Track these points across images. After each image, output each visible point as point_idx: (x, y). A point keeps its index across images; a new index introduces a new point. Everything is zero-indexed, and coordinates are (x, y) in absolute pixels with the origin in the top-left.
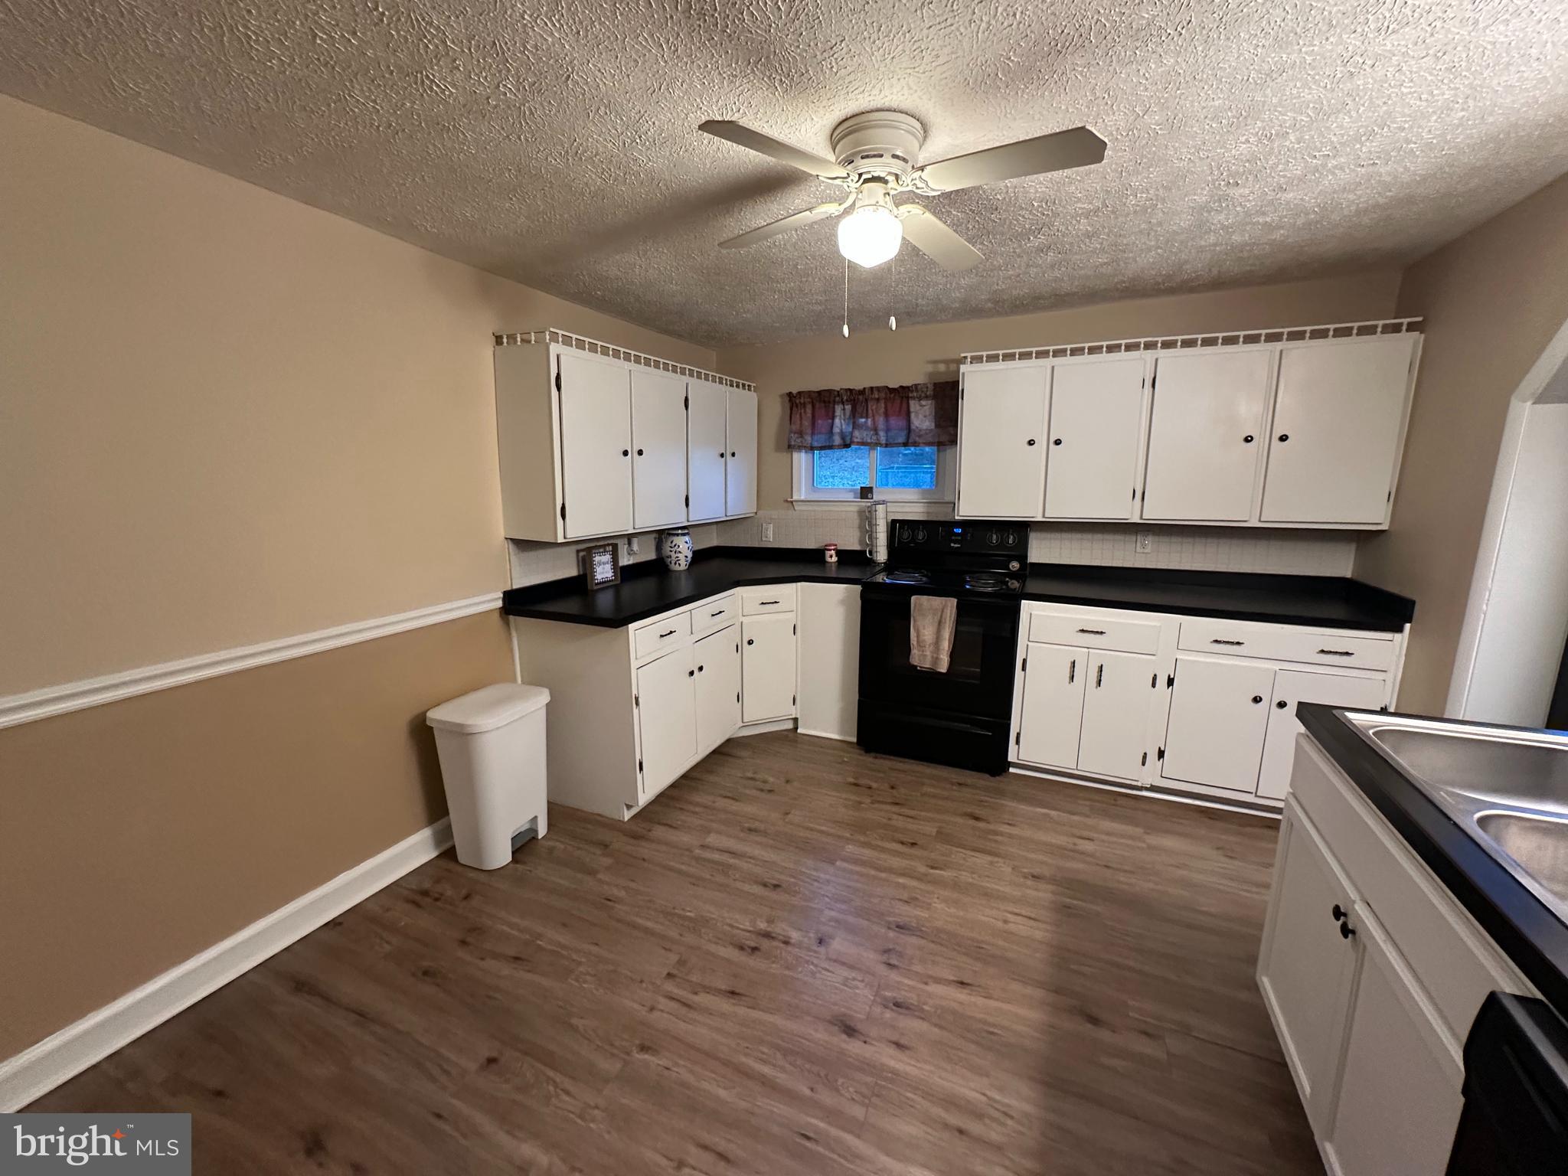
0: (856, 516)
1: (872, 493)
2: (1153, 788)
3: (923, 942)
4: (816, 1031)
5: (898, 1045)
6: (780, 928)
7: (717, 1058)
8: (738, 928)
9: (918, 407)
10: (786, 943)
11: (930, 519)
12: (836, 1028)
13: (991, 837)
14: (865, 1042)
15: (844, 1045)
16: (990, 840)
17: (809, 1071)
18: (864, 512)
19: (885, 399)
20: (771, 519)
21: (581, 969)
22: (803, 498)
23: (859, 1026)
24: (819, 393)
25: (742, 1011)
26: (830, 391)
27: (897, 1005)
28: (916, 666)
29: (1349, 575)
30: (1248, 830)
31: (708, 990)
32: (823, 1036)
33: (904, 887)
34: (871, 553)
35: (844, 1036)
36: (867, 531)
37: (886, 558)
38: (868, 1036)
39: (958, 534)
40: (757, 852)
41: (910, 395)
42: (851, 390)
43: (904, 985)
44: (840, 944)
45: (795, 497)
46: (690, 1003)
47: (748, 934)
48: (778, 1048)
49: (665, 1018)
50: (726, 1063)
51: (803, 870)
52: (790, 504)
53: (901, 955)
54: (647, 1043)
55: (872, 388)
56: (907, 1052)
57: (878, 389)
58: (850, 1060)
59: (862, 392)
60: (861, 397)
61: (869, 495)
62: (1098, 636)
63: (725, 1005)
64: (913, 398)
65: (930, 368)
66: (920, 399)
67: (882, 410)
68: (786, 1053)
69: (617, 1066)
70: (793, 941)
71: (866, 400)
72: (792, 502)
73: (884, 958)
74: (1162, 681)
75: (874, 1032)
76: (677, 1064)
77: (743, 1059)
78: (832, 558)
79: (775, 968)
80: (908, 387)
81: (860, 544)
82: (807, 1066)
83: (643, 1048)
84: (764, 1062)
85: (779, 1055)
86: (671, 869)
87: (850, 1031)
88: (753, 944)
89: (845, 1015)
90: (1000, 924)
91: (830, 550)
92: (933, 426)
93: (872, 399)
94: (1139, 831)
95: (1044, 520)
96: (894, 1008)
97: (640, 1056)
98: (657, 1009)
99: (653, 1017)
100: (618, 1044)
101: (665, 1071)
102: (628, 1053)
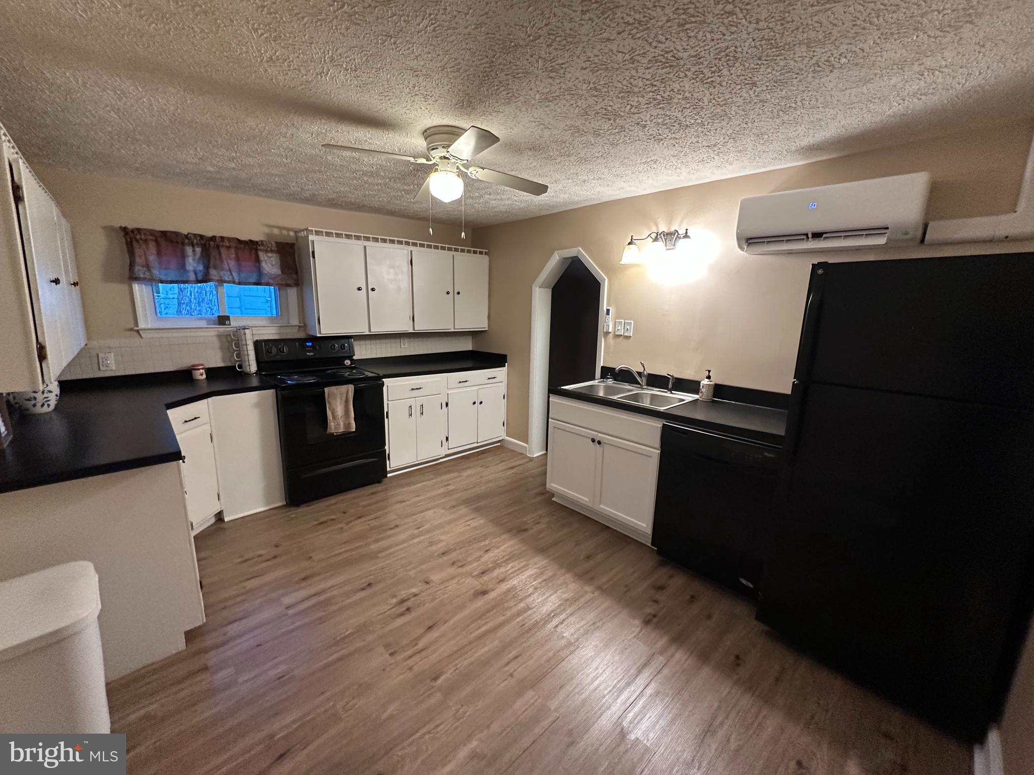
0: (215, 339)
1: (229, 320)
2: (447, 456)
3: (458, 551)
4: (476, 604)
5: (502, 581)
6: (403, 594)
7: (466, 646)
8: (386, 611)
9: (266, 258)
10: (415, 595)
11: (282, 338)
12: (480, 596)
13: (419, 504)
14: (492, 591)
15: (490, 598)
16: (418, 506)
17: (494, 614)
18: (230, 335)
19: (236, 247)
20: (109, 347)
21: (338, 707)
22: (150, 326)
23: (484, 589)
24: (162, 232)
25: (444, 628)
26: (177, 234)
27: (483, 573)
28: (333, 434)
29: (471, 349)
30: (480, 457)
31: (419, 638)
32: (480, 603)
33: (420, 542)
34: (240, 367)
35: (486, 595)
36: (235, 351)
37: (256, 369)
38: (492, 588)
39: (308, 346)
40: (330, 583)
41: (259, 248)
42: (201, 237)
43: (475, 567)
44: (435, 577)
45: (142, 325)
46: (421, 649)
47: (394, 609)
48: (475, 620)
49: (422, 664)
50: (471, 643)
51: (369, 570)
52: (135, 333)
53: (459, 561)
54: (434, 676)
55: (222, 238)
57: (229, 239)
58: (498, 598)
59: (213, 238)
60: (212, 243)
61: (227, 322)
62: (419, 390)
63: (434, 634)
64: (261, 250)
65: (266, 230)
66: (267, 251)
67: (233, 256)
68: (480, 618)
69: (438, 696)
70: (417, 593)
71: (218, 246)
72: (138, 331)
73: (456, 567)
74: (444, 405)
75: (491, 586)
76: (456, 665)
77: (473, 635)
78: (200, 375)
79: (428, 606)
80: (257, 243)
81: (231, 361)
82: (492, 613)
83: (435, 679)
84: (479, 628)
85: (480, 622)
86: (291, 631)
87: (484, 593)
88: (405, 609)
89: (475, 591)
90: (468, 527)
91: (199, 369)
92: (280, 272)
93: (223, 246)
94: (456, 474)
95: (370, 333)
96: (483, 575)
97: (439, 682)
98: (413, 666)
99: (416, 669)
100: (421, 692)
101: (457, 671)
102: (433, 687)
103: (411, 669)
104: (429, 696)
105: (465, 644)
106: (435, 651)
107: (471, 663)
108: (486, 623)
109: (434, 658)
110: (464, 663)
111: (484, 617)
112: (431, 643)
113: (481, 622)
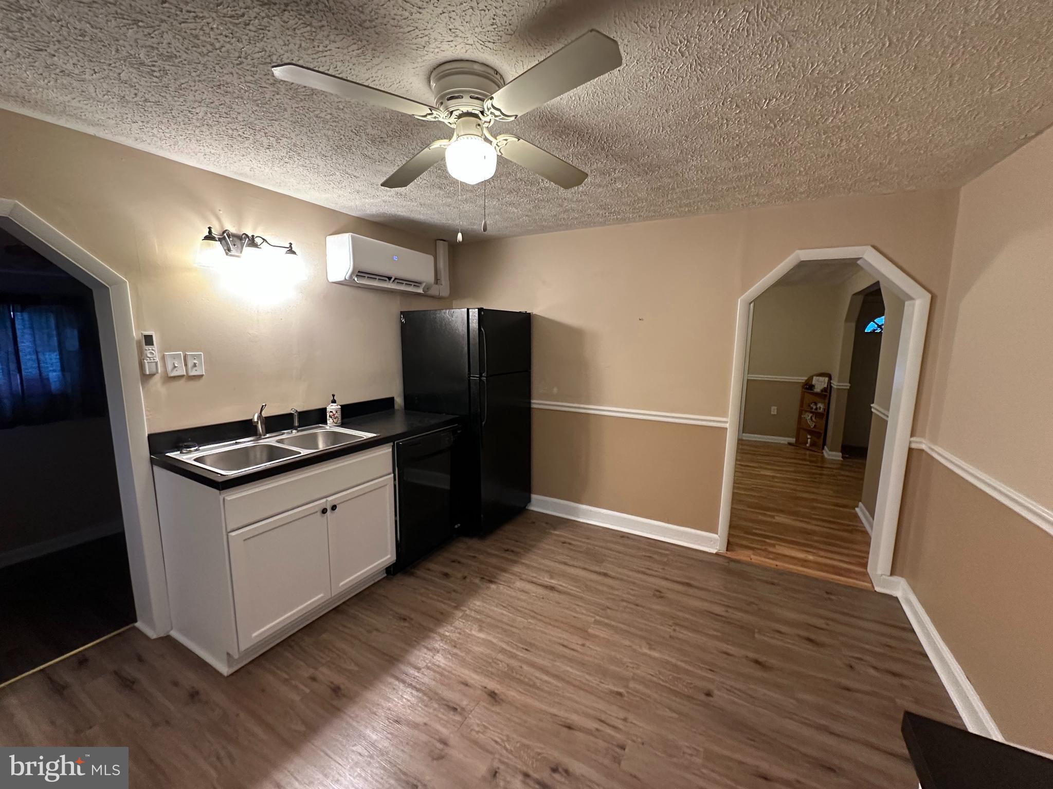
4: (514, 696)
5: (466, 684)
7: (574, 686)
10: (526, 776)
12: (500, 697)
14: (485, 688)
15: (498, 687)
17: (521, 675)
23: (486, 696)
25: (562, 713)
27: (455, 709)
31: (588, 731)
32: (512, 693)
35: (496, 691)
38: (482, 690)
44: (480, 769)
46: (599, 722)
48: (538, 688)
49: (614, 713)
50: (568, 683)
54: (618, 697)
56: (463, 681)
58: (497, 679)
63: (575, 718)
68: (534, 686)
69: (632, 685)
70: (520, 776)
75: (478, 693)
76: (598, 684)
77: (559, 684)
79: (538, 748)
82: (522, 678)
83: (620, 694)
84: (546, 681)
87: (492, 695)
89: (493, 706)
96: (457, 707)
97: (622, 690)
98: (621, 719)
99: (622, 714)
100: (638, 699)
101: (602, 681)
102: (628, 692)
103: (625, 720)
104: (637, 692)
105: (572, 687)
106: (594, 709)
107: (589, 674)
108: (537, 678)
109: (601, 705)
110: (593, 680)
111: (531, 683)
112: (587, 716)
113: (538, 683)
